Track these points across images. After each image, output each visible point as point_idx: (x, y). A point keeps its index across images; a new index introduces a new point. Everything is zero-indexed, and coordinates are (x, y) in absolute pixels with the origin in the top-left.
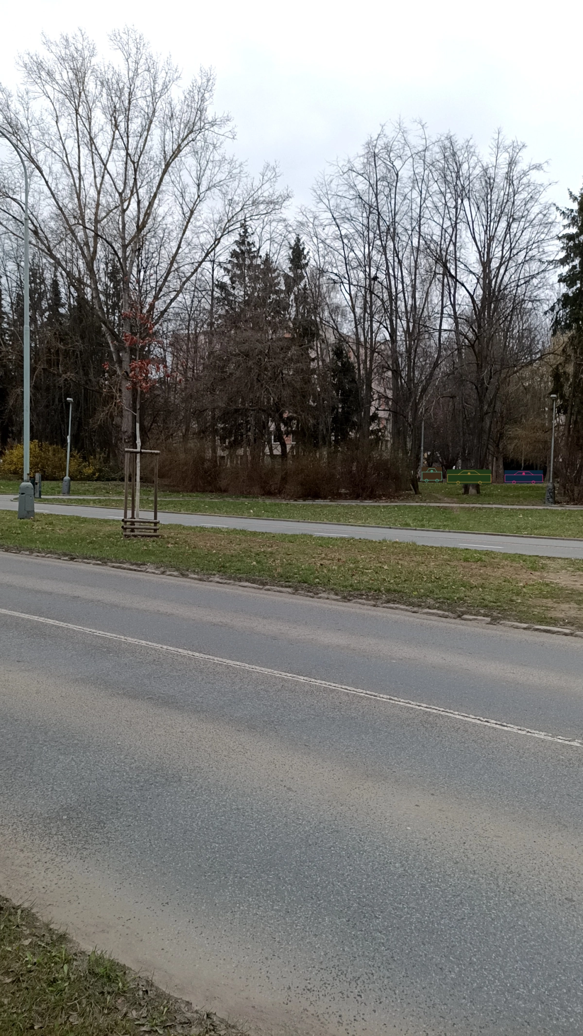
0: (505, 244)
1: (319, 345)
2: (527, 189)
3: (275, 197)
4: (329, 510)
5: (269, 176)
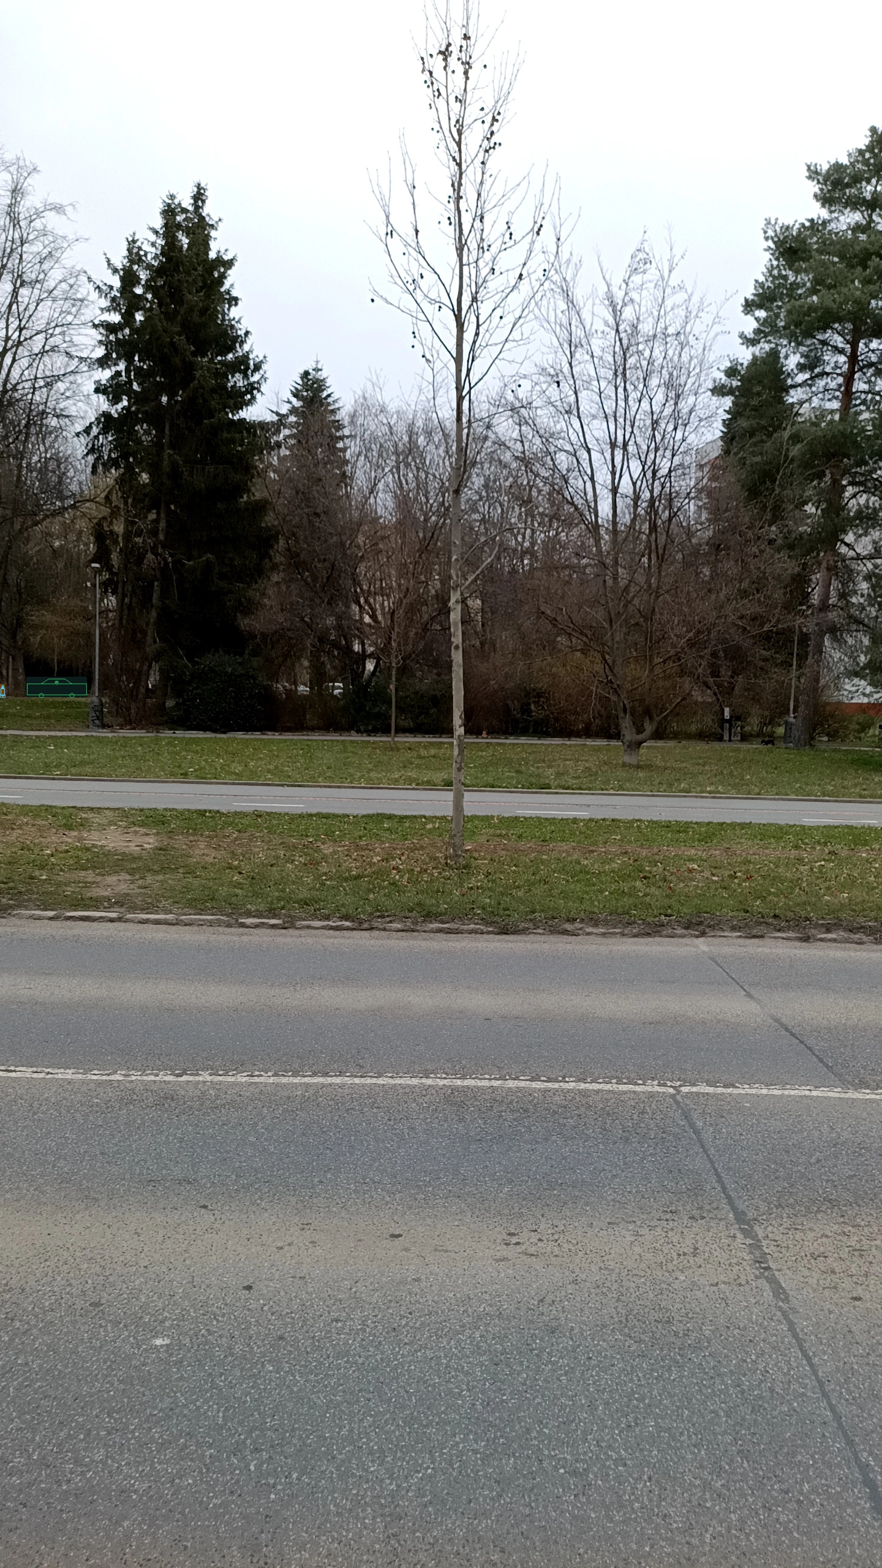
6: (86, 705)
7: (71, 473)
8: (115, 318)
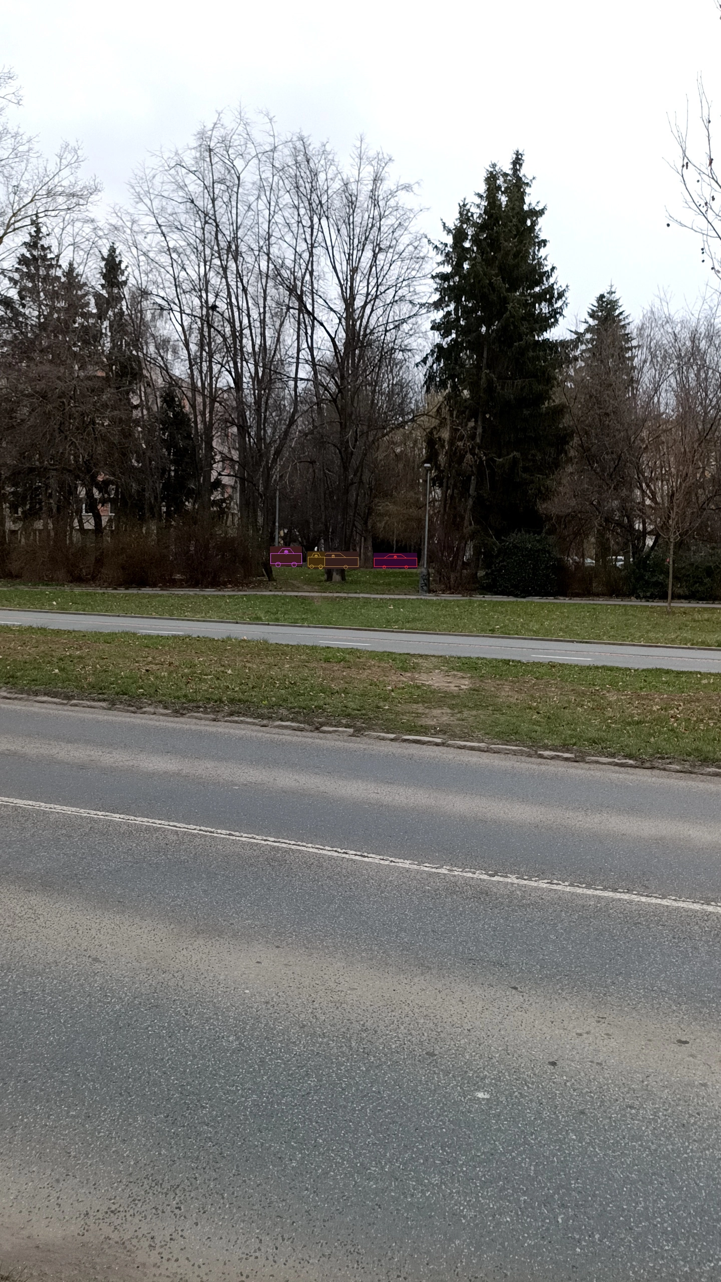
0: (371, 279)
1: (143, 389)
2: (395, 213)
3: (78, 188)
4: (159, 601)
5: (68, 160)
6: (417, 575)
7: (411, 395)
8: (448, 269)
